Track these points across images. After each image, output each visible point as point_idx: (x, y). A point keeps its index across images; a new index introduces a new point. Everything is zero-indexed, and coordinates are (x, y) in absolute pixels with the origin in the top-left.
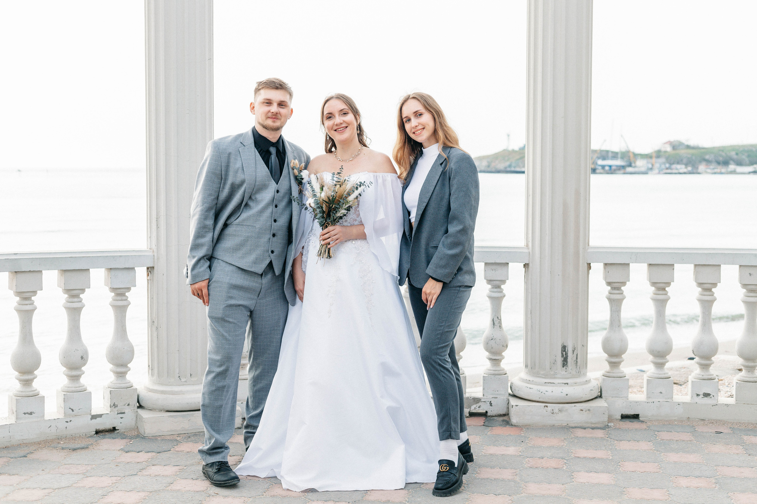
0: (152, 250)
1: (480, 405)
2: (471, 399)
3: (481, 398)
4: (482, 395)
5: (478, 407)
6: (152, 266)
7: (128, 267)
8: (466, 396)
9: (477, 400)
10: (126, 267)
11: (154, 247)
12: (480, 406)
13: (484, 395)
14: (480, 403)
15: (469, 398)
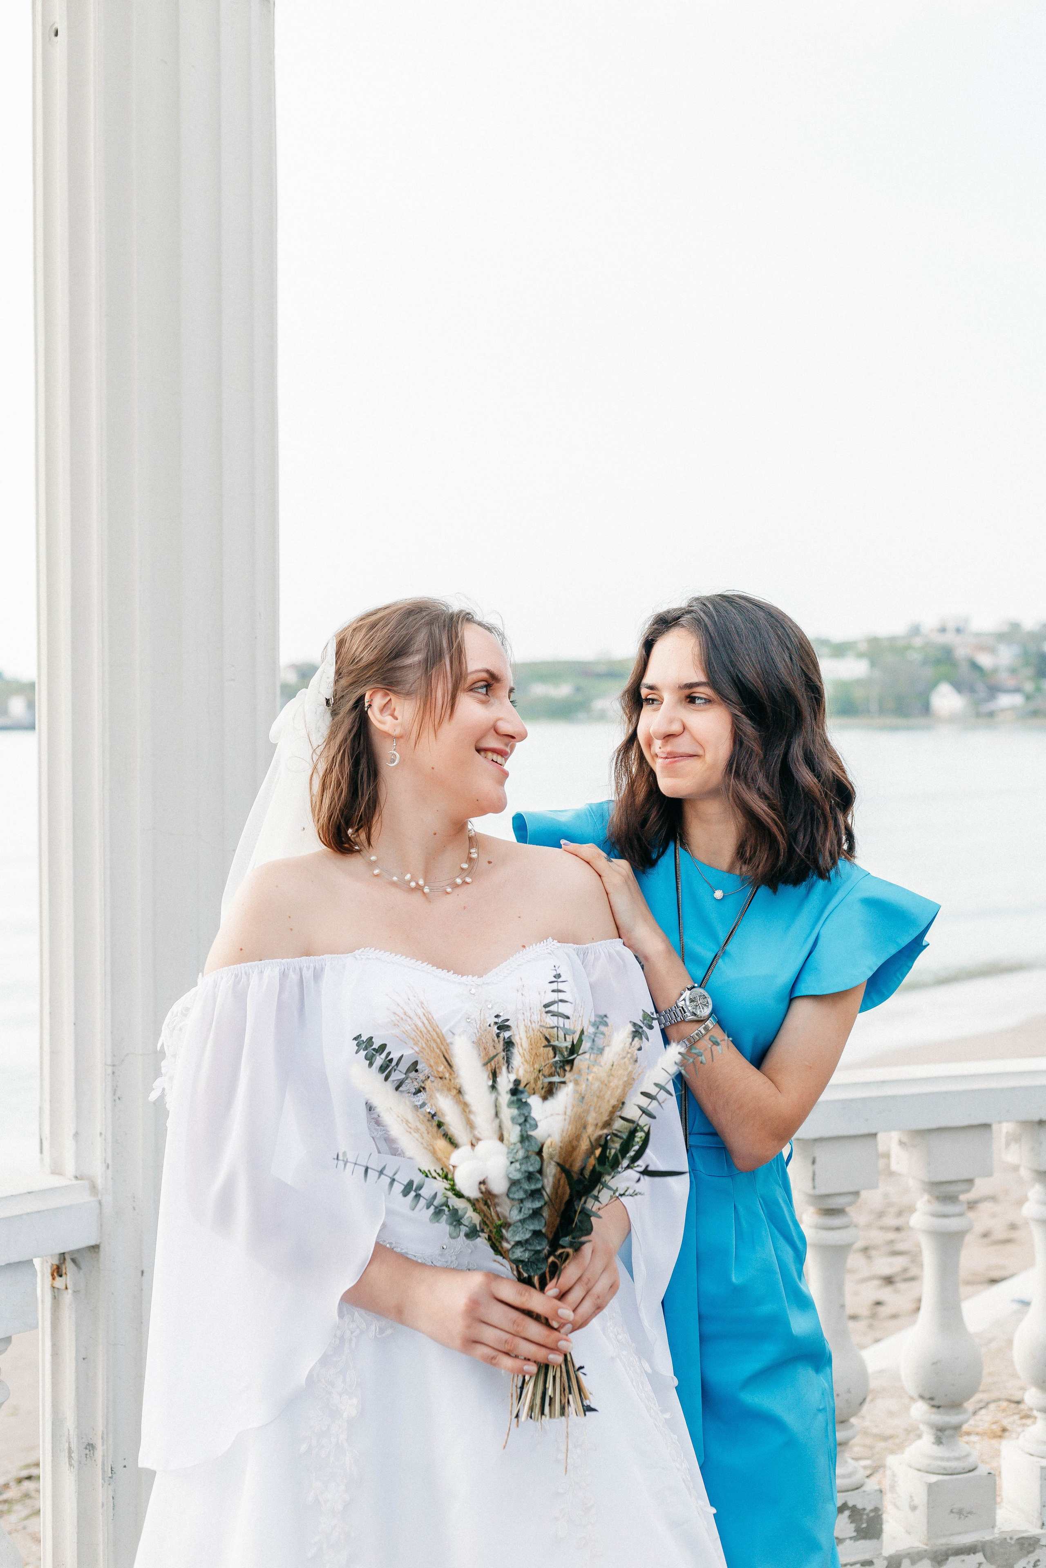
0: (85, 1183)
1: (1036, 1558)
2: (1013, 1542)
3: (1039, 1535)
4: (1040, 1524)
5: (1032, 1564)
6: (92, 1243)
7: (16, 1260)
8: (997, 1536)
9: (1030, 1544)
10: (12, 1261)
11: (97, 1170)
12: (1039, 1561)
13: (1043, 1524)
14: (1037, 1551)
15: (1009, 1540)
